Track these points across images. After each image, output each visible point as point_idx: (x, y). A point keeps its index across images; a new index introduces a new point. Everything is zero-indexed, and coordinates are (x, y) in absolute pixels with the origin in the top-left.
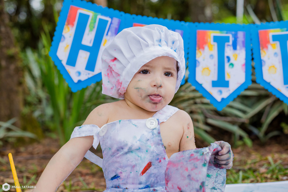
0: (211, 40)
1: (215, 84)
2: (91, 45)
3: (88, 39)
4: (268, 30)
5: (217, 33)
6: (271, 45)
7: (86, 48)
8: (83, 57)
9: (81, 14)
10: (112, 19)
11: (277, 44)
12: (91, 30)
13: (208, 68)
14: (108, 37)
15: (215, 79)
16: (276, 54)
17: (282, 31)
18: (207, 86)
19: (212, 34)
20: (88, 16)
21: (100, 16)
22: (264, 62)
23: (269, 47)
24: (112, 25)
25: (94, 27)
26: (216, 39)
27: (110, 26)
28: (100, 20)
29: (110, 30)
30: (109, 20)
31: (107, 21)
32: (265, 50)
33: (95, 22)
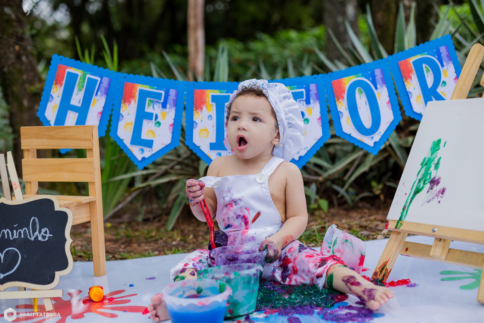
0: (209, 99)
1: (213, 147)
2: (79, 105)
3: (77, 99)
5: (216, 93)
7: (74, 109)
8: (71, 118)
9: (68, 72)
12: (80, 90)
13: (206, 130)
14: (98, 97)
15: (214, 141)
17: (292, 89)
18: (205, 149)
19: (210, 93)
20: (77, 75)
21: (89, 76)
24: (101, 85)
25: (83, 87)
26: (214, 98)
27: (99, 85)
28: (89, 79)
29: (100, 90)
30: (99, 79)
31: (97, 81)
33: (84, 81)
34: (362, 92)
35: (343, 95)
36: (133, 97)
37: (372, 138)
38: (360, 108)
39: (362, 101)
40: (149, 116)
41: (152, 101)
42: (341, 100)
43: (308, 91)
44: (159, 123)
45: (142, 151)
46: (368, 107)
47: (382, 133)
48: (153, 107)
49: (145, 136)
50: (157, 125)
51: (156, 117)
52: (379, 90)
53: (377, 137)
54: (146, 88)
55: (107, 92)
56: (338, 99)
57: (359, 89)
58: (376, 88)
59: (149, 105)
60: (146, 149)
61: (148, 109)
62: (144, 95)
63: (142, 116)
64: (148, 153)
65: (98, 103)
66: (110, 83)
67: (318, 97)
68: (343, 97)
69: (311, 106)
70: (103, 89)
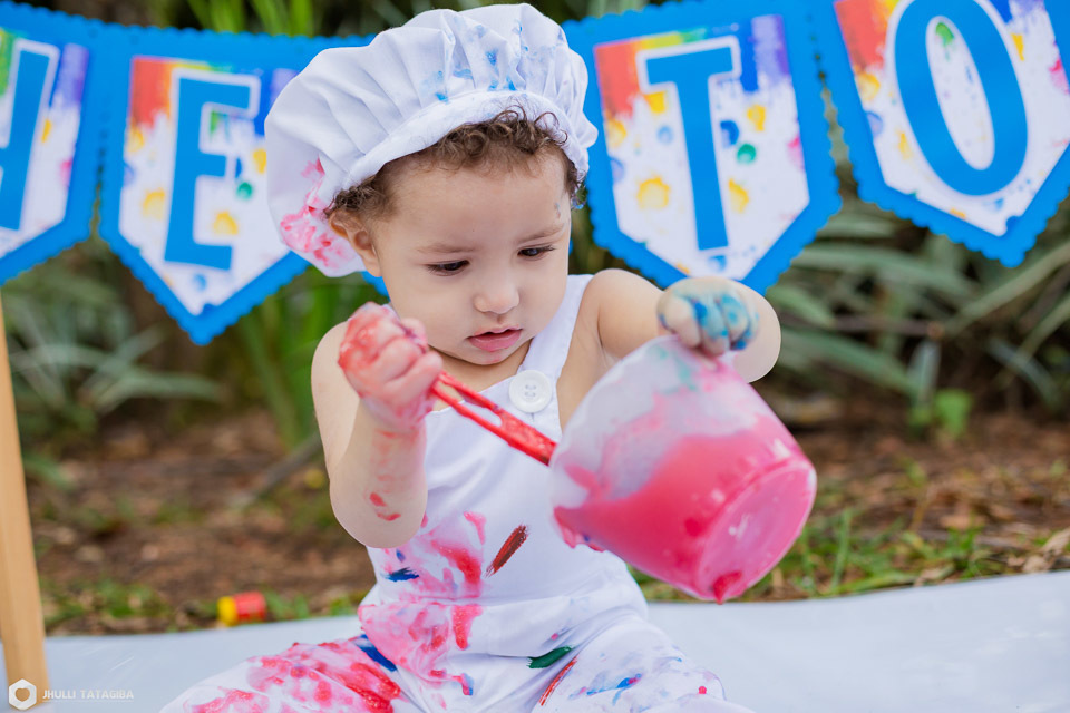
2: (3, 143)
4: (633, 41)
6: (647, 98)
10: (61, 46)
11: (669, 93)
14: (56, 113)
16: (664, 132)
17: (689, 40)
21: (24, 44)
22: (620, 164)
23: (639, 105)
24: (64, 73)
25: (6, 80)
27: (57, 74)
28: (25, 56)
29: (60, 87)
30: (51, 52)
31: (44, 60)
32: (622, 118)
34: (952, 36)
35: (879, 49)
36: (158, 102)
37: (999, 203)
38: (947, 95)
39: (951, 65)
40: (215, 166)
41: (223, 116)
42: (873, 70)
43: (748, 44)
44: (246, 188)
45: (202, 281)
46: (977, 88)
47: (1037, 183)
48: (228, 136)
49: (206, 232)
50: (244, 192)
51: (239, 168)
52: (1018, 23)
53: (1017, 198)
54: (200, 72)
55: (82, 95)
56: (863, 66)
57: (940, 24)
58: (1007, 16)
59: (213, 128)
60: (213, 275)
61: (211, 143)
62: (194, 95)
63: (193, 165)
64: (219, 288)
65: (58, 132)
66: (88, 63)
67: (786, 63)
68: (880, 59)
69: (762, 96)
70: (68, 85)
